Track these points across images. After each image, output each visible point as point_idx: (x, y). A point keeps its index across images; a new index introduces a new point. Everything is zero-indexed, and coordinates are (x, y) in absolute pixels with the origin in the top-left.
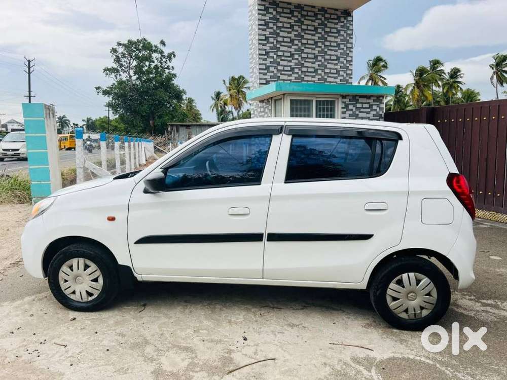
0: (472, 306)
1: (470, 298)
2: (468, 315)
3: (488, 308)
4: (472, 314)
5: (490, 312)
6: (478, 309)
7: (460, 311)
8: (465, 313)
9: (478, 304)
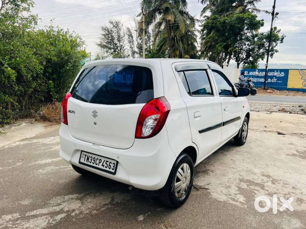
0: (70, 204)
1: (75, 212)
2: (68, 195)
3: (58, 210)
4: (66, 197)
5: (56, 206)
6: (65, 204)
7: (75, 196)
8: (71, 196)
9: (66, 209)
